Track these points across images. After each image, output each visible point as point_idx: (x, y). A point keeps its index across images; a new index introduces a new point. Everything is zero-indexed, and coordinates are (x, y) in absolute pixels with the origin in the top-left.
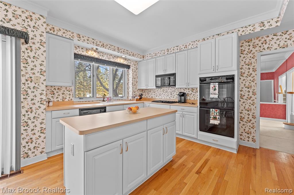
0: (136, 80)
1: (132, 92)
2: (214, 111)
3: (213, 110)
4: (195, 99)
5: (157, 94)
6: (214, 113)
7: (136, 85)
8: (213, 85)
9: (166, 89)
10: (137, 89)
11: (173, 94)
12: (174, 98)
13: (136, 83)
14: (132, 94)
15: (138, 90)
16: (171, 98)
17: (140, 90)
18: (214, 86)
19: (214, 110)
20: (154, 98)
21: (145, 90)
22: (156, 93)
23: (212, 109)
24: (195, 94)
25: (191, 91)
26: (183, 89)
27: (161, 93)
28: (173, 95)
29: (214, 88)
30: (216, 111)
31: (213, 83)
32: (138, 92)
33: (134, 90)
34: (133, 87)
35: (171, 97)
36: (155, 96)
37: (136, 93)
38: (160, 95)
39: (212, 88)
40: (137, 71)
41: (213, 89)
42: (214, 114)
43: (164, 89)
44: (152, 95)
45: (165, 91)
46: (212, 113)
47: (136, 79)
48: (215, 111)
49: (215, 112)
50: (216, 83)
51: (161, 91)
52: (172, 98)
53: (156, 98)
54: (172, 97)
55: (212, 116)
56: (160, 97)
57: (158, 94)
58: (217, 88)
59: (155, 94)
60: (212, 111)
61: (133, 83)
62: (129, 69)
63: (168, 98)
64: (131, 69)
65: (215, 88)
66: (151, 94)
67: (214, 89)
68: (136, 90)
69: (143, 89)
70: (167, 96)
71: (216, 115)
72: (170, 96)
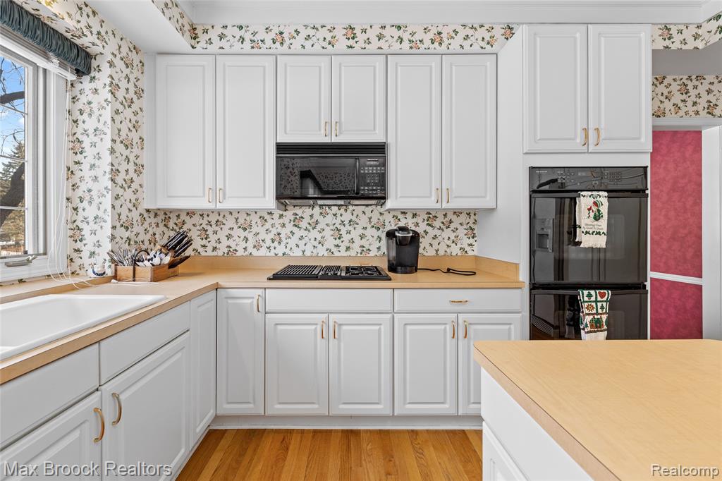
0: (137, 157)
1: (114, 227)
2: (593, 299)
3: (589, 296)
4: (441, 253)
5: (260, 237)
6: (594, 304)
7: (134, 186)
8: (592, 200)
9: (308, 211)
10: (142, 209)
11: (349, 237)
12: (352, 253)
13: (138, 172)
14: (113, 238)
15: (146, 215)
16: (337, 254)
17: (156, 215)
18: (595, 203)
19: (593, 292)
20: (240, 253)
21: (184, 216)
22: (255, 229)
23: (586, 292)
24: (438, 232)
25: (426, 222)
26: (392, 213)
27: (284, 232)
28: (346, 237)
29: (594, 208)
30: (602, 295)
31: (590, 193)
32: (146, 225)
33: (124, 212)
34: (117, 197)
35: (337, 246)
36: (250, 245)
37: (136, 229)
38: (278, 238)
39: (589, 209)
40: (144, 103)
41: (592, 215)
42: (594, 311)
43: (299, 211)
44: (230, 243)
45: (304, 224)
46: (586, 304)
47: (136, 151)
48: (599, 299)
49: (596, 301)
50: (601, 193)
51: (285, 220)
52: (343, 254)
53: (255, 252)
54: (343, 248)
55: (588, 319)
56: (280, 250)
57: (268, 238)
58: (604, 210)
59: (250, 236)
60: (586, 299)
61: (115, 172)
62: (79, 73)
63: (321, 251)
64: (103, 77)
65: (599, 211)
66: (222, 235)
67: (595, 215)
68: (135, 215)
69: (171, 211)
70: (316, 243)
71: (600, 311)
72: (330, 243)
